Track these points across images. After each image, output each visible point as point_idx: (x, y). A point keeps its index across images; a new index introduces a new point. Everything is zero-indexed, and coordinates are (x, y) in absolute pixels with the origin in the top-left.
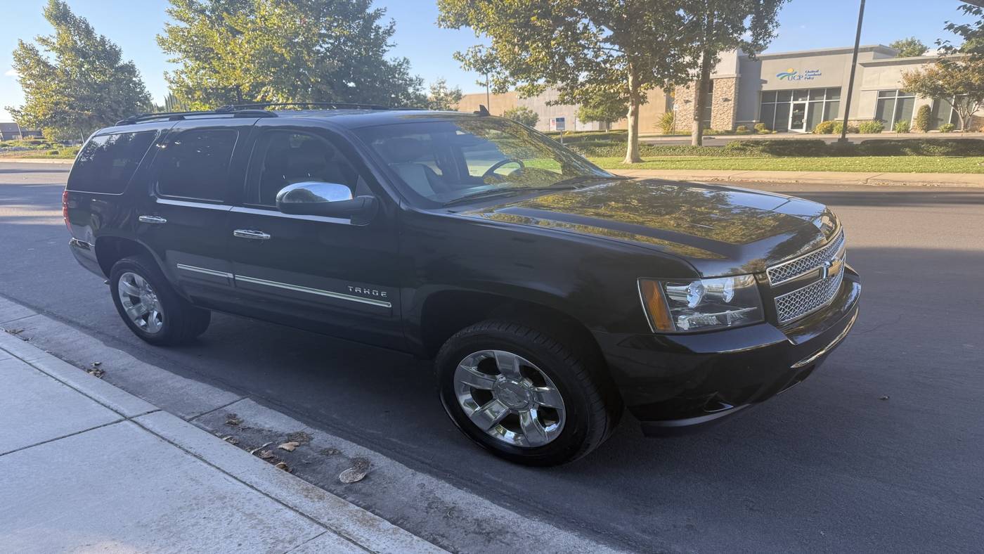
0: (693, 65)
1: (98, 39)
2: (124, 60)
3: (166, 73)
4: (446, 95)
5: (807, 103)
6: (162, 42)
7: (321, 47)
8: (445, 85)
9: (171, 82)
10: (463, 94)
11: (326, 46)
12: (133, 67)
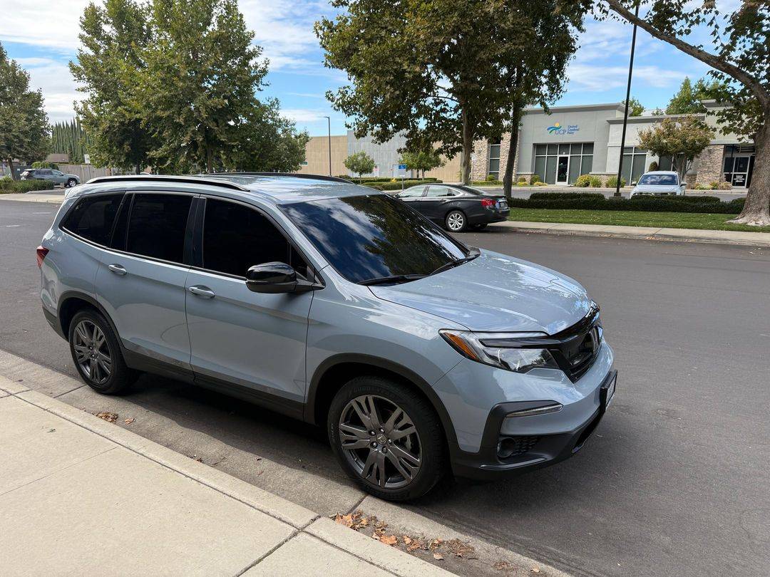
0: (506, 117)
1: (10, 64)
2: (32, 88)
3: (75, 103)
4: (296, 137)
5: (569, 156)
6: (73, 69)
7: (209, 82)
8: (295, 127)
9: (80, 113)
10: (310, 136)
11: (213, 82)
12: (39, 96)
